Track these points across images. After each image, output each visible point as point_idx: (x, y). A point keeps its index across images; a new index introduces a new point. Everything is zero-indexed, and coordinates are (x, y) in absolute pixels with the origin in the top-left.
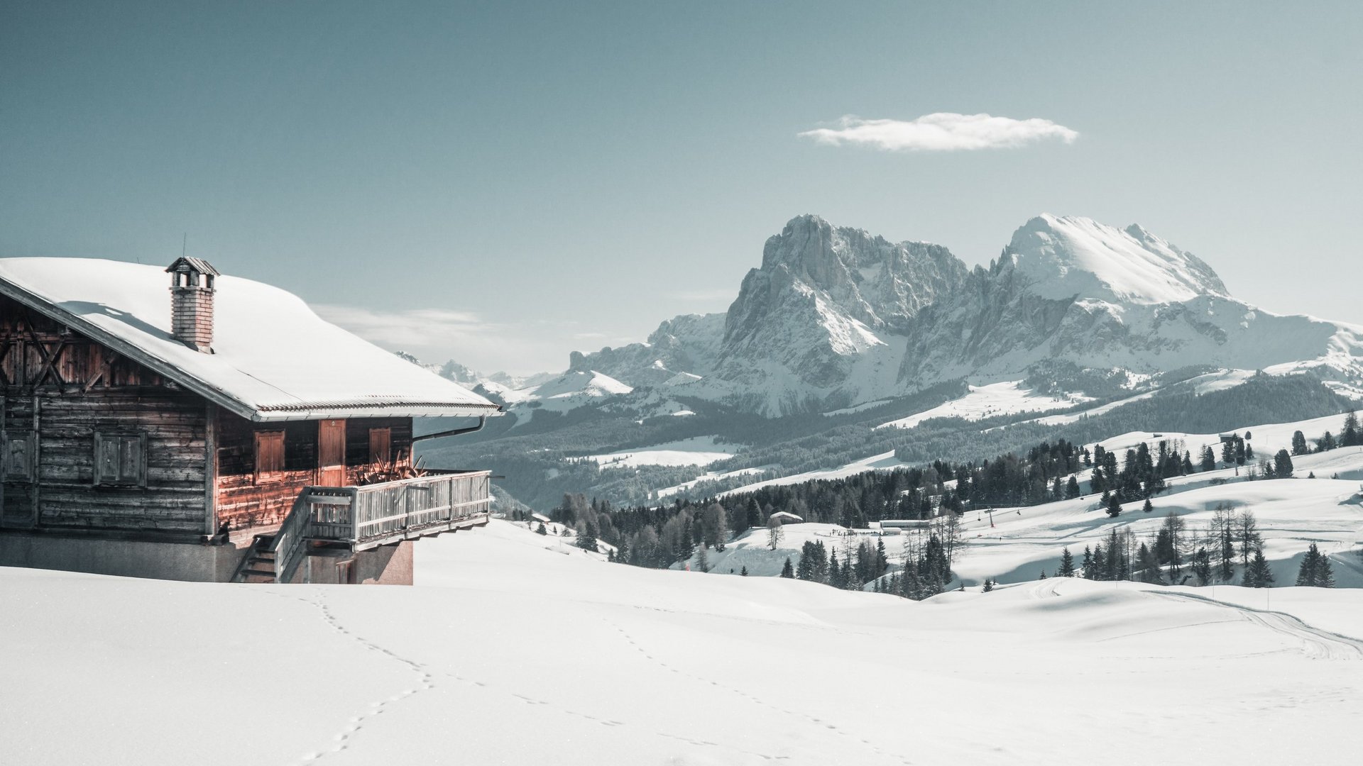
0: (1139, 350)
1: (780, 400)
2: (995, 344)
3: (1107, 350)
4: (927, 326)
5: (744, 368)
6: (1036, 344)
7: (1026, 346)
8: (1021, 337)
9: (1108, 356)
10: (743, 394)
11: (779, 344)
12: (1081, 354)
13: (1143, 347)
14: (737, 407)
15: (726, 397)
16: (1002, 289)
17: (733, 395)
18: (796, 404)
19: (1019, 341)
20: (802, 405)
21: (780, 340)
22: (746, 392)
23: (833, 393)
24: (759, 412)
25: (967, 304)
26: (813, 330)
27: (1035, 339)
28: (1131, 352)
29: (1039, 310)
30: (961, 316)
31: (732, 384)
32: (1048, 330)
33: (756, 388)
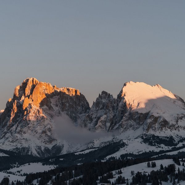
0: (173, 130)
1: (36, 149)
2: (121, 128)
3: (164, 130)
4: (89, 122)
5: (18, 138)
6: (137, 128)
7: (133, 129)
8: (131, 126)
9: (165, 132)
10: (21, 148)
11: (30, 128)
12: (155, 132)
13: (174, 129)
14: (20, 152)
15: (15, 149)
16: (122, 109)
17: (17, 148)
18: (42, 151)
19: (130, 127)
20: (44, 151)
21: (30, 127)
22: (21, 147)
23: (54, 147)
24: (30, 154)
25: (107, 114)
26: (43, 123)
27: (136, 127)
28: (171, 131)
29: (137, 117)
30: (105, 118)
31: (15, 144)
32: (141, 123)
33: (25, 145)
